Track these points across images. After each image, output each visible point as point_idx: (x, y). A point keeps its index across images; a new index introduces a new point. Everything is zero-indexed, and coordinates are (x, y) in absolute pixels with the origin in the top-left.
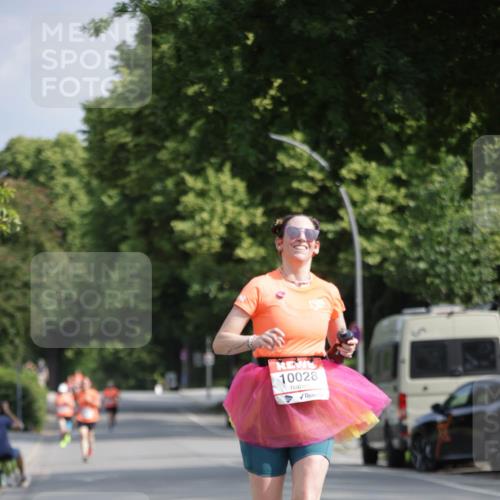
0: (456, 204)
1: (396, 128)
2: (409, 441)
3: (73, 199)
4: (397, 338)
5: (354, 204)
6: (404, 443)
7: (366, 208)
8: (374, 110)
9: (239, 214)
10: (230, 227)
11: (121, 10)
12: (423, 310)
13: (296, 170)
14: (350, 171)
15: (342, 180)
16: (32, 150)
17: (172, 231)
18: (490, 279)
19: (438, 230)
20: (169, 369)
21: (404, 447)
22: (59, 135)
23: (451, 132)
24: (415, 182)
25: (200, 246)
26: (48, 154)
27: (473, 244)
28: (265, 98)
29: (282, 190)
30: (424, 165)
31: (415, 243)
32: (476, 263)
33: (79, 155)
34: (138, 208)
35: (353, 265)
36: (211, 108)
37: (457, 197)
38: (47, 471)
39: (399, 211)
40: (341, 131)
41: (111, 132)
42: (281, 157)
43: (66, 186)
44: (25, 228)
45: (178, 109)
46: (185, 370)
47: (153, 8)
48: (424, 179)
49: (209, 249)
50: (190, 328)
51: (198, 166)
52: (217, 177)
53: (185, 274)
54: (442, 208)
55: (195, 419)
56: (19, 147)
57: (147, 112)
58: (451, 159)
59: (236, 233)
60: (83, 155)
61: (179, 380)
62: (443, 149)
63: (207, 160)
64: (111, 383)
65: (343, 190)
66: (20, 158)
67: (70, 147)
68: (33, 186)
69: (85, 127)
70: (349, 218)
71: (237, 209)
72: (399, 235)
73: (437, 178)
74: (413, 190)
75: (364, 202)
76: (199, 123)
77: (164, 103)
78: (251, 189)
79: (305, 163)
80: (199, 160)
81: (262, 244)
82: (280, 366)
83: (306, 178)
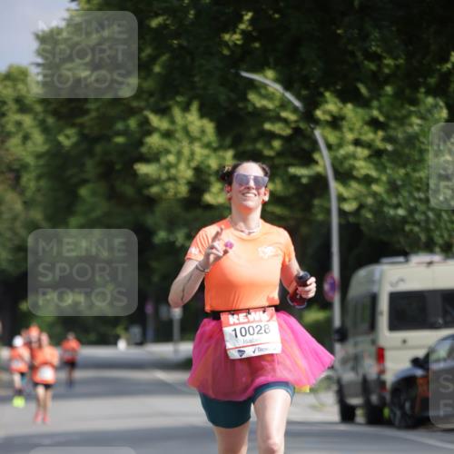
1: (373, 67)
2: (388, 397)
3: (26, 138)
4: (375, 289)
5: (329, 147)
6: (382, 399)
7: (342, 152)
8: (350, 47)
9: (208, 156)
10: (198, 171)
12: (401, 259)
13: (268, 110)
14: (325, 112)
15: (317, 122)
17: (135, 174)
19: (417, 175)
21: (383, 403)
22: (11, 67)
23: (430, 72)
24: (393, 124)
25: (166, 191)
28: (235, 33)
29: (253, 131)
30: (402, 106)
31: (394, 188)
34: (99, 149)
35: (328, 212)
36: (175, 42)
39: (377, 154)
40: (315, 70)
42: (252, 97)
43: (19, 124)
48: (403, 121)
49: (176, 194)
50: (156, 279)
51: (163, 105)
52: (184, 117)
53: (150, 220)
54: (421, 152)
55: (161, 375)
58: (430, 100)
59: (204, 177)
61: (144, 334)
62: (423, 90)
63: (173, 98)
65: (318, 133)
67: (22, 81)
70: (324, 163)
71: (206, 152)
72: (376, 181)
73: (416, 121)
74: (392, 133)
75: (340, 145)
76: (164, 58)
78: (221, 131)
79: (277, 103)
80: (164, 98)
82: (232, 319)
83: (278, 119)
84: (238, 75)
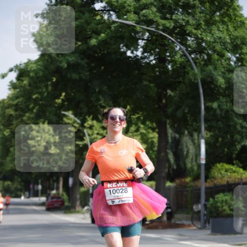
5: (89, 135)
7: (93, 137)
8: (96, 104)
11: (11, 70)
13: (70, 123)
14: (87, 124)
15: (85, 127)
20: (26, 190)
28: (59, 99)
36: (41, 102)
40: (85, 110)
41: (7, 110)
42: (65, 119)
45: (30, 102)
46: (32, 191)
47: (22, 69)
50: (33, 176)
51: (36, 122)
55: (35, 208)
57: (19, 104)
61: (30, 194)
63: (40, 120)
65: (85, 131)
70: (87, 140)
75: (92, 135)
76: (37, 107)
77: (25, 101)
79: (73, 121)
80: (37, 120)
83: (73, 126)
84: (60, 113)
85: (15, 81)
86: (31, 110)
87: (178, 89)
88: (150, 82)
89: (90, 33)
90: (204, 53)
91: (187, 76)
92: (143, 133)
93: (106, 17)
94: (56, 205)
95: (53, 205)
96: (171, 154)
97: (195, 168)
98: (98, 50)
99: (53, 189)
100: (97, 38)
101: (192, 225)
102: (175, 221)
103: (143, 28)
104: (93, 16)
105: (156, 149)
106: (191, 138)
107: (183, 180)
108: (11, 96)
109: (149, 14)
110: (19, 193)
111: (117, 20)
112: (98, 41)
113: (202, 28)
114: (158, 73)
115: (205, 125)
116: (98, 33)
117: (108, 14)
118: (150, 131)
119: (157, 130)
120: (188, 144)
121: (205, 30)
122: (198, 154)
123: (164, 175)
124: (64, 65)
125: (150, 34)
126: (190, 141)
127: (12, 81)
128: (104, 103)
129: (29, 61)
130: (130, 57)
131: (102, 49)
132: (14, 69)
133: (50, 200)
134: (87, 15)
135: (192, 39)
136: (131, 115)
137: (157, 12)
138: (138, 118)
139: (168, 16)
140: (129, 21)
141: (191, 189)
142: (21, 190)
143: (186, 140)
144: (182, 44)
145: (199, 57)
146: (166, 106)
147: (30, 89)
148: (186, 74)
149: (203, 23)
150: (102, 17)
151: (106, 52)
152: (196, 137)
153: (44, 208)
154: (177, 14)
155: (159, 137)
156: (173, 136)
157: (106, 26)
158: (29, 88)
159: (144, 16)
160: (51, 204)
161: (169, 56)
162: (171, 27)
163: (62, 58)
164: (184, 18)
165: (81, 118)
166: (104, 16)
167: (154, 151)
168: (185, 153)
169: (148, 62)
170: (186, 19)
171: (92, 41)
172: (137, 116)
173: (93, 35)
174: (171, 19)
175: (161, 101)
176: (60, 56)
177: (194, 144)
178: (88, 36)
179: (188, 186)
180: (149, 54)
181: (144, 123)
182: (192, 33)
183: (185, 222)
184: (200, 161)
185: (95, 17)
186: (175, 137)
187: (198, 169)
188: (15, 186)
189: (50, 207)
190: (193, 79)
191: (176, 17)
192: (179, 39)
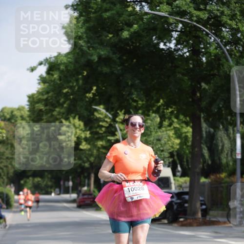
0: (155, 130)
1: (135, 104)
5: (121, 130)
8: (128, 98)
9: (81, 133)
10: (78, 138)
11: (41, 64)
13: (101, 118)
14: (119, 119)
15: (117, 122)
16: (10, 111)
18: (167, 156)
20: (56, 187)
22: (19, 106)
23: (154, 106)
26: (15, 113)
27: (161, 144)
28: (90, 93)
29: (96, 125)
32: (162, 151)
33: (26, 113)
36: (71, 97)
37: (156, 128)
38: (14, 223)
40: (116, 105)
41: (37, 105)
42: (96, 114)
44: (7, 138)
45: (60, 97)
46: (62, 188)
47: (52, 63)
50: (64, 173)
51: (67, 117)
52: (74, 121)
54: (151, 132)
55: (66, 205)
56: (6, 111)
57: (49, 98)
58: (154, 115)
59: (80, 140)
60: (28, 113)
61: (60, 191)
62: (151, 112)
63: (70, 115)
64: (37, 192)
65: (117, 125)
66: (6, 114)
67: (23, 110)
68: (10, 124)
69: (28, 103)
70: (119, 135)
71: (80, 132)
73: (149, 121)
75: (124, 130)
76: (68, 102)
77: (55, 95)
78: (85, 125)
79: (104, 116)
80: (68, 115)
81: (89, 144)
83: (104, 121)
84: (91, 107)
85: (44, 75)
86: (62, 105)
87: (212, 81)
88: (183, 74)
89: (121, 24)
90: (239, 44)
91: (222, 68)
92: (177, 127)
93: (138, 8)
94: (88, 202)
95: (84, 201)
96: (206, 148)
97: (231, 163)
98: (130, 42)
99: (84, 186)
100: (128, 31)
101: (228, 222)
102: (210, 218)
103: (176, 19)
104: (124, 8)
105: (190, 144)
106: (225, 132)
107: (218, 176)
108: (40, 91)
109: (183, 4)
110: (49, 190)
111: (150, 11)
112: (130, 33)
113: (237, 18)
114: (191, 66)
115: (240, 120)
116: (130, 25)
117: (140, 6)
118: (184, 125)
119: (191, 124)
120: (223, 139)
121: (241, 20)
122: (233, 149)
123: (198, 170)
124: (95, 58)
125: (183, 25)
126: (225, 135)
127: (42, 75)
128: (136, 97)
129: (59, 54)
130: (163, 49)
131: (134, 41)
132: (44, 63)
133: (81, 197)
134: (118, 6)
135: (227, 30)
136: (164, 109)
137: (191, 2)
138: (172, 112)
139: (202, 7)
140: (162, 12)
141: (226, 184)
142: (51, 187)
143: (221, 134)
144: (216, 36)
145: (234, 49)
146: (200, 99)
147: (61, 83)
148: (221, 66)
149: (238, 13)
150: (134, 8)
151: (138, 44)
152: (232, 132)
153: (75, 205)
154: (211, 4)
155: (193, 132)
156: (208, 130)
157: (138, 17)
158: (59, 82)
159: (177, 7)
160: (82, 202)
161: (203, 48)
162: (206, 18)
163: (93, 51)
164: (219, 8)
165: (112, 113)
166: (135, 7)
167: (188, 146)
168: (220, 148)
169: (181, 54)
170: (221, 9)
171: (123, 34)
172: (170, 110)
173: (125, 27)
174: (205, 9)
175: (195, 94)
176: (91, 49)
177: (230, 138)
178: (120, 28)
179: (223, 181)
180: (182, 46)
181: (177, 117)
182: (227, 24)
183: (221, 219)
184: (235, 156)
185: (127, 9)
186: (209, 132)
187: (233, 164)
188: (45, 183)
189: (81, 203)
190: (228, 71)
191: (210, 7)
192: (214, 30)
